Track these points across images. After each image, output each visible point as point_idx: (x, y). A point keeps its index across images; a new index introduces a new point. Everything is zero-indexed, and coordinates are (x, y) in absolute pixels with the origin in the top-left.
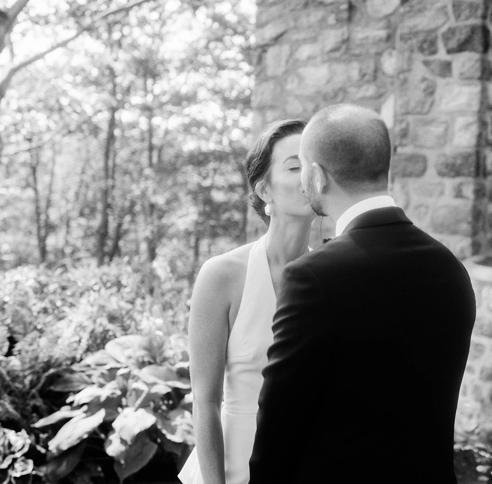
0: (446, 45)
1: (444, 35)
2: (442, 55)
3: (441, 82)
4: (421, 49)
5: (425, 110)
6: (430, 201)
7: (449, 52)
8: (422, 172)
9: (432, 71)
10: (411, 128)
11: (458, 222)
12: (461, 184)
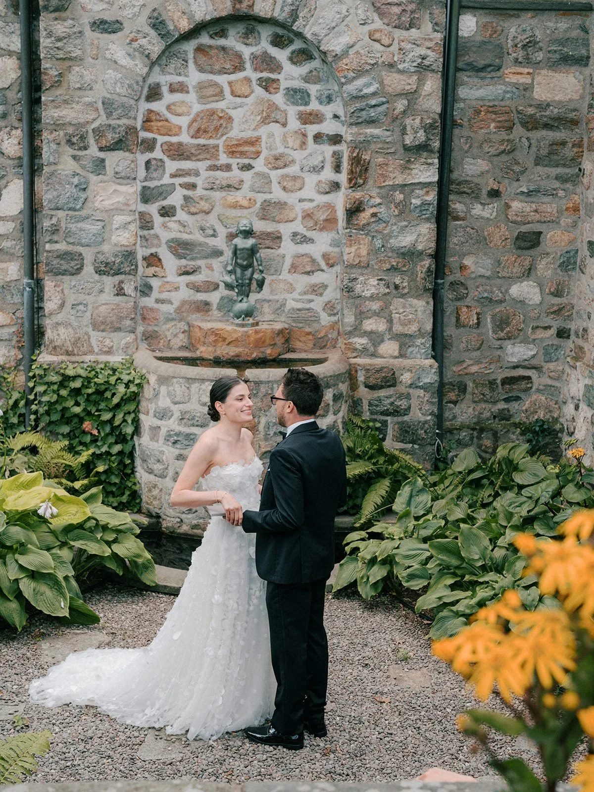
0: (97, 141)
1: (93, 130)
2: (93, 151)
3: (93, 178)
4: (70, 142)
5: (78, 207)
6: (90, 299)
7: (101, 149)
8: (79, 270)
9: (83, 167)
10: (63, 225)
11: (121, 319)
12: (122, 282)
